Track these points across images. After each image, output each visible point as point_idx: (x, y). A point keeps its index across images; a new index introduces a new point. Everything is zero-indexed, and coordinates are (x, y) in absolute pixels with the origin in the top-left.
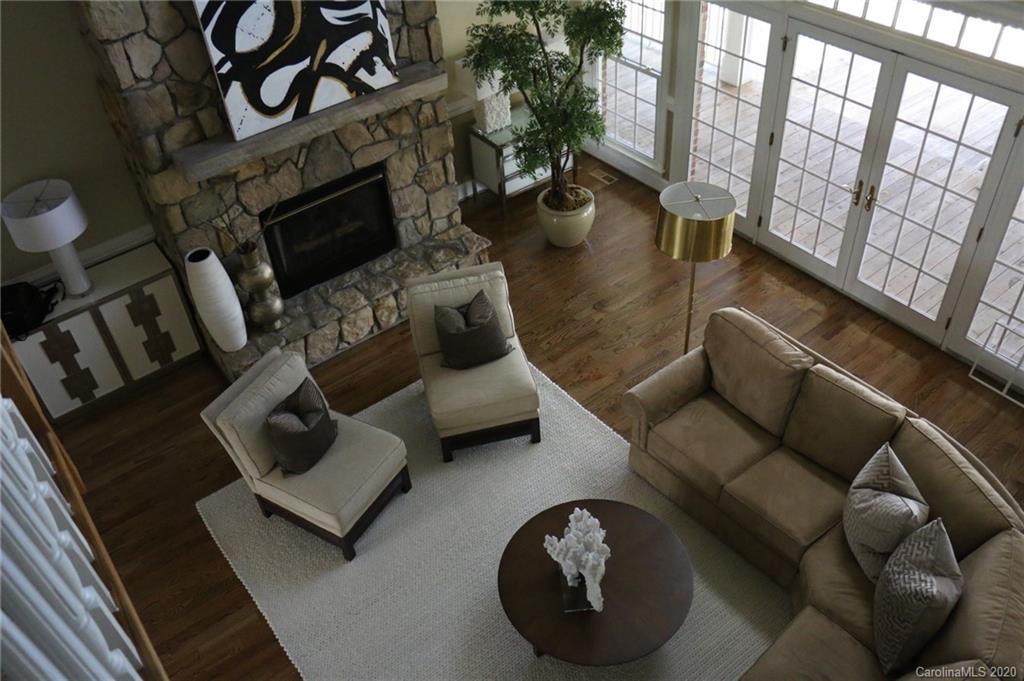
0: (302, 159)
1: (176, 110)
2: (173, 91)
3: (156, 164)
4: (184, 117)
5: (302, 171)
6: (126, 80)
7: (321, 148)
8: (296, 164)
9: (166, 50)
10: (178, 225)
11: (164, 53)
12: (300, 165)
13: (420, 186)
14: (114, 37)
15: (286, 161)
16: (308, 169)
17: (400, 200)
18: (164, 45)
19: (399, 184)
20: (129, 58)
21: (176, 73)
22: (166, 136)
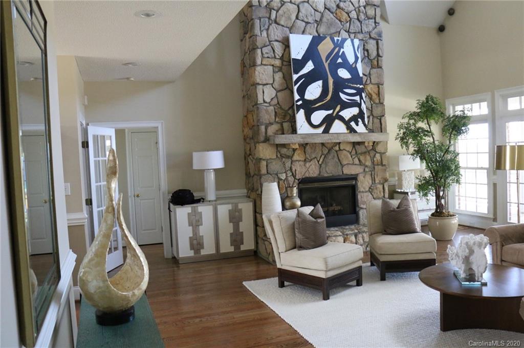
0: (321, 160)
1: (275, 119)
2: (276, 110)
3: (262, 139)
4: (277, 123)
5: (321, 165)
6: (260, 100)
7: (330, 157)
8: (318, 162)
9: (278, 94)
10: (264, 171)
11: (276, 95)
12: (320, 163)
13: (372, 194)
14: (260, 83)
15: (314, 158)
16: (323, 166)
17: (361, 197)
18: (278, 91)
19: (362, 189)
20: (263, 92)
21: (279, 105)
22: (269, 128)
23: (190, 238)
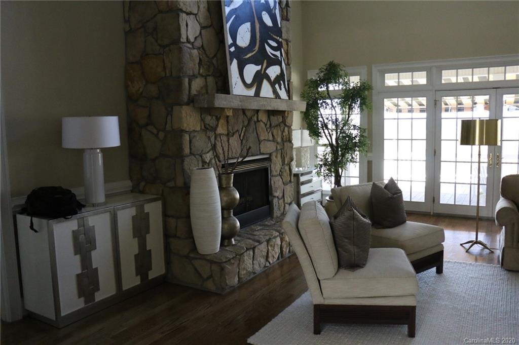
0: (242, 134)
1: (199, 70)
2: (201, 57)
3: (185, 98)
4: (202, 76)
5: (242, 141)
6: (183, 39)
7: (251, 130)
8: (240, 136)
9: (202, 31)
10: (187, 151)
11: (200, 33)
12: (241, 138)
13: (282, 178)
14: (184, 10)
15: (236, 132)
16: (244, 142)
17: (274, 183)
18: (202, 28)
19: (274, 173)
20: (187, 25)
21: (203, 49)
22: (193, 82)
23: (78, 276)
